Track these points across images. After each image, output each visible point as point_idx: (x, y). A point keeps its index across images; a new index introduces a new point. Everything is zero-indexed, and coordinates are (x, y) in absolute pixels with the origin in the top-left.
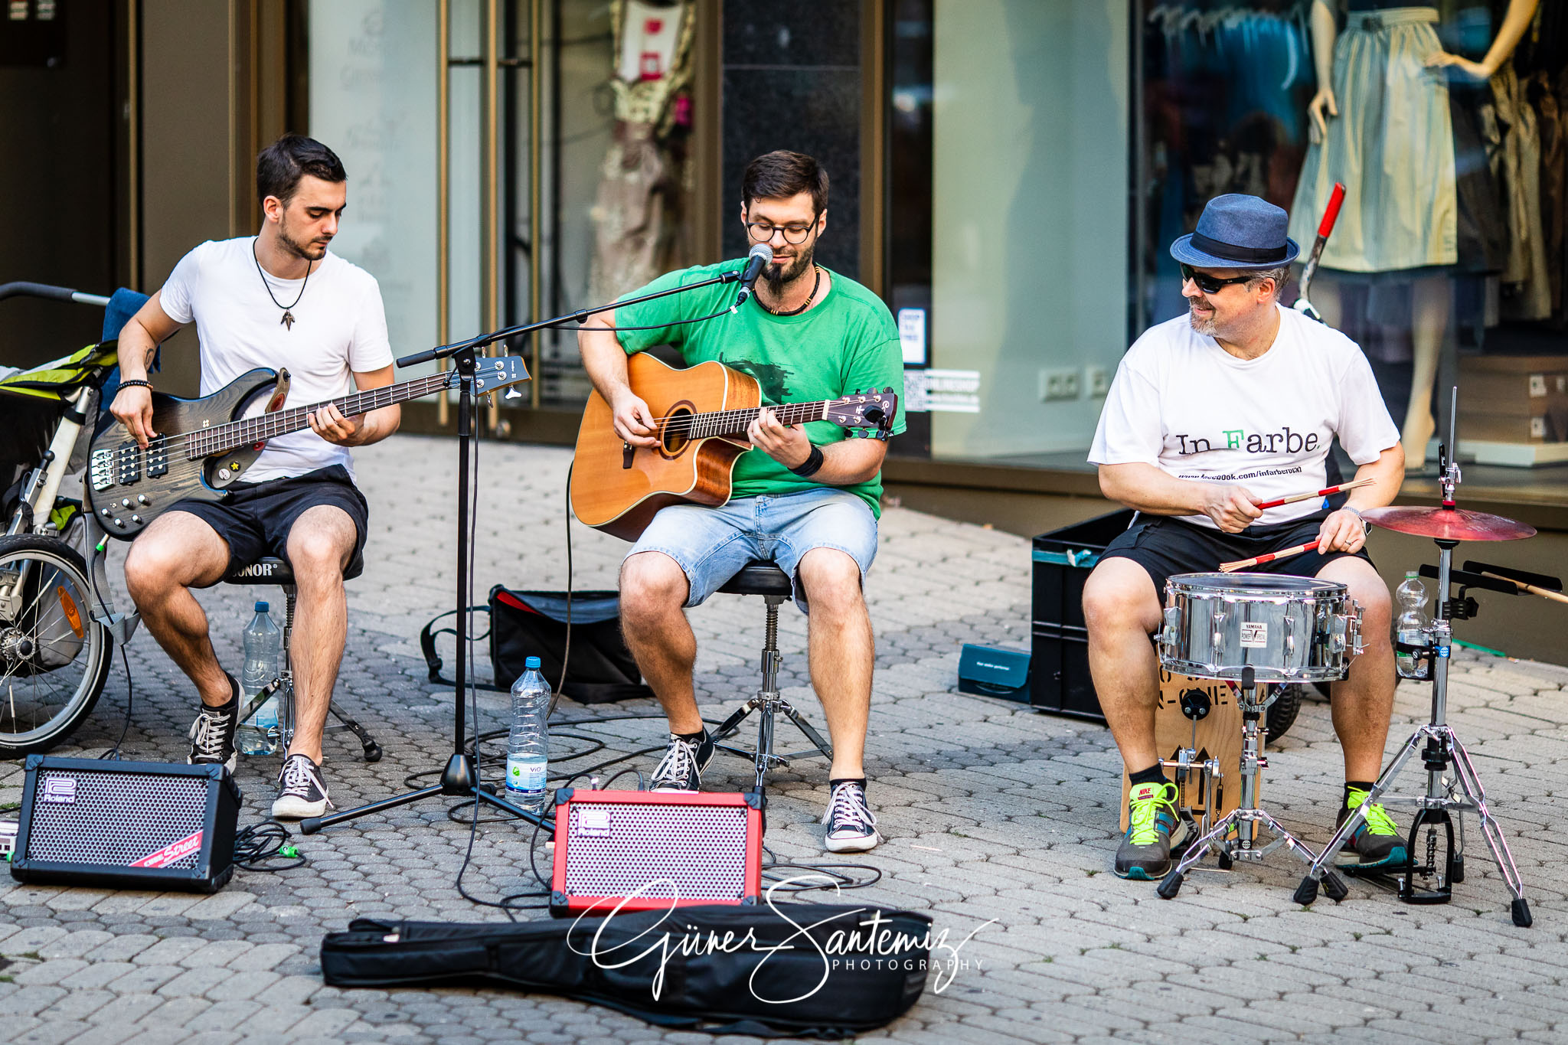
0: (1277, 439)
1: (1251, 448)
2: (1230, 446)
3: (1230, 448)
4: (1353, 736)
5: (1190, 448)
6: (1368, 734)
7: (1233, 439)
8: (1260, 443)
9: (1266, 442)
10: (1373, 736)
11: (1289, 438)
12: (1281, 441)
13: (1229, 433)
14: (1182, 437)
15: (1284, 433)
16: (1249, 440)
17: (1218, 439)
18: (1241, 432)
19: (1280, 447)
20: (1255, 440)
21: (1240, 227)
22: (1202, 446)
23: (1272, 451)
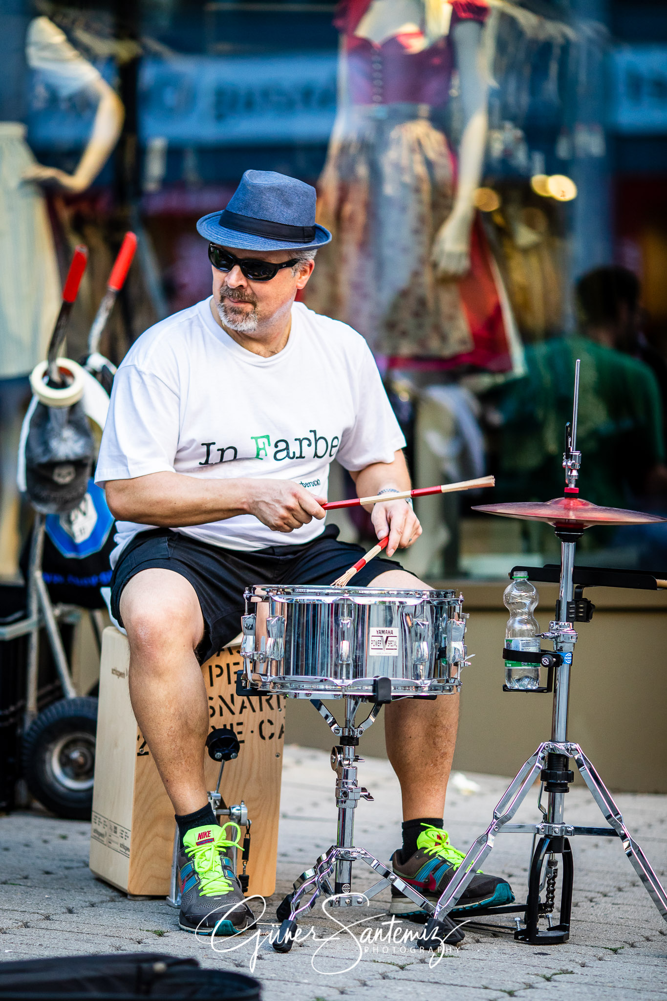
0: (305, 443)
1: (279, 456)
2: (258, 455)
3: (258, 457)
4: (418, 769)
5: (215, 456)
6: (435, 765)
7: (261, 446)
8: (287, 448)
9: (294, 448)
10: (440, 767)
11: (316, 441)
12: (309, 445)
13: (256, 439)
14: (208, 445)
15: (311, 436)
16: (276, 446)
17: (246, 447)
18: (267, 437)
19: (308, 451)
20: (282, 446)
21: (288, 204)
22: (229, 454)
23: (301, 457)
